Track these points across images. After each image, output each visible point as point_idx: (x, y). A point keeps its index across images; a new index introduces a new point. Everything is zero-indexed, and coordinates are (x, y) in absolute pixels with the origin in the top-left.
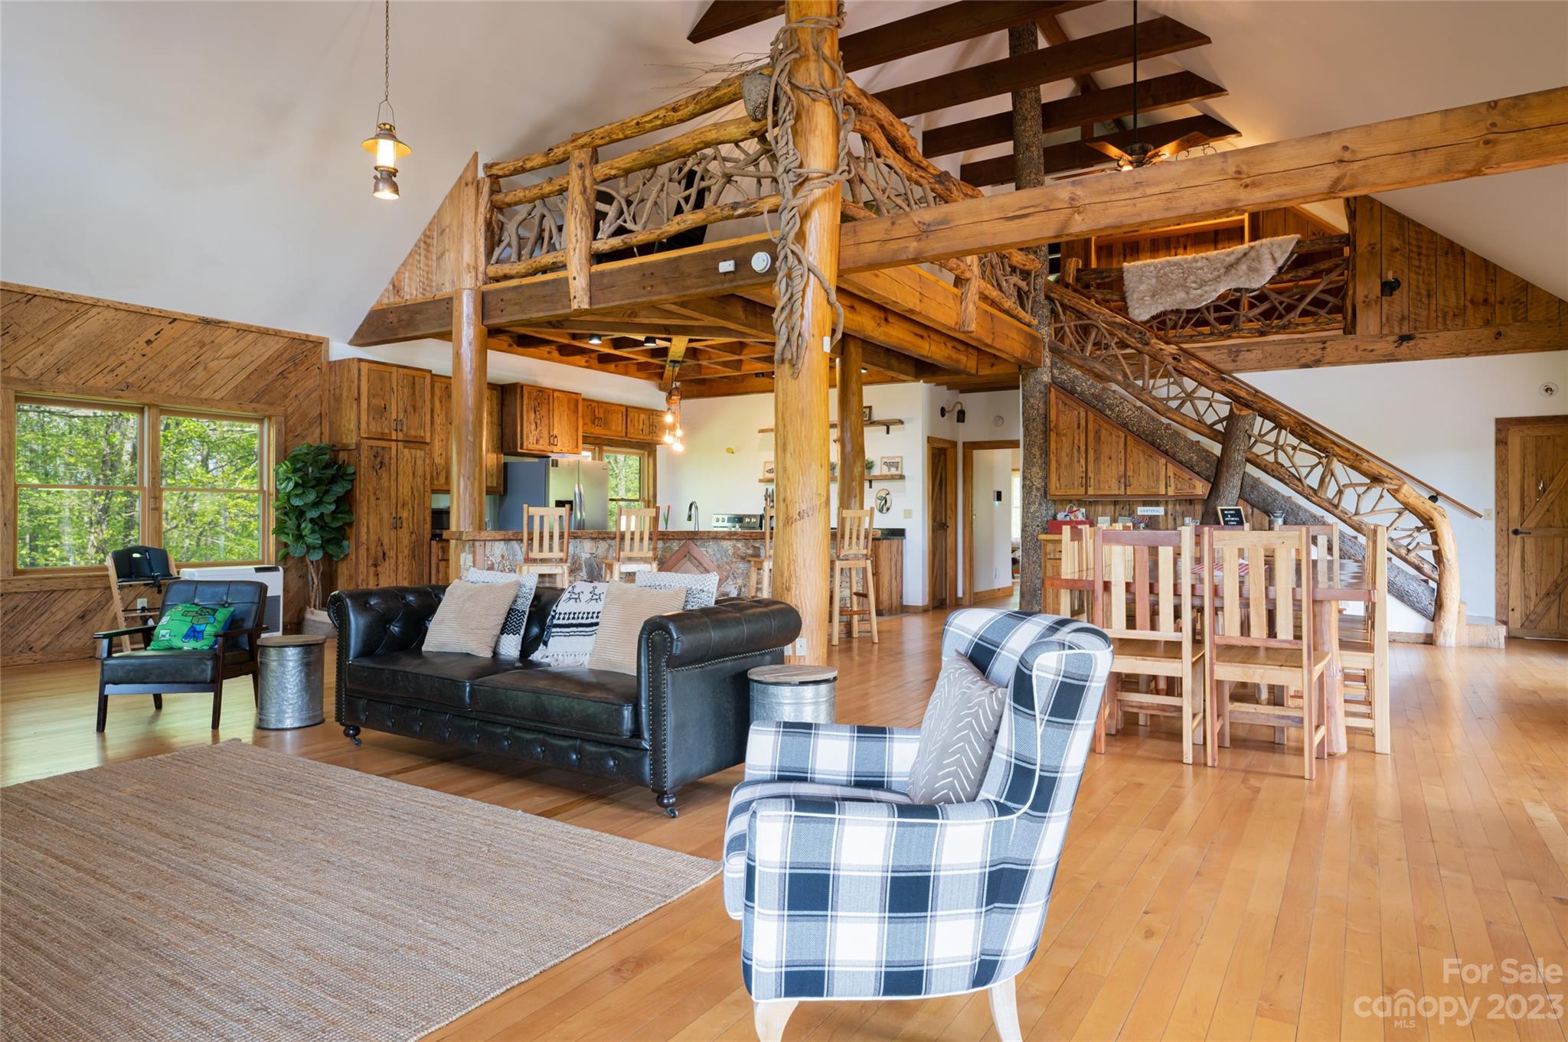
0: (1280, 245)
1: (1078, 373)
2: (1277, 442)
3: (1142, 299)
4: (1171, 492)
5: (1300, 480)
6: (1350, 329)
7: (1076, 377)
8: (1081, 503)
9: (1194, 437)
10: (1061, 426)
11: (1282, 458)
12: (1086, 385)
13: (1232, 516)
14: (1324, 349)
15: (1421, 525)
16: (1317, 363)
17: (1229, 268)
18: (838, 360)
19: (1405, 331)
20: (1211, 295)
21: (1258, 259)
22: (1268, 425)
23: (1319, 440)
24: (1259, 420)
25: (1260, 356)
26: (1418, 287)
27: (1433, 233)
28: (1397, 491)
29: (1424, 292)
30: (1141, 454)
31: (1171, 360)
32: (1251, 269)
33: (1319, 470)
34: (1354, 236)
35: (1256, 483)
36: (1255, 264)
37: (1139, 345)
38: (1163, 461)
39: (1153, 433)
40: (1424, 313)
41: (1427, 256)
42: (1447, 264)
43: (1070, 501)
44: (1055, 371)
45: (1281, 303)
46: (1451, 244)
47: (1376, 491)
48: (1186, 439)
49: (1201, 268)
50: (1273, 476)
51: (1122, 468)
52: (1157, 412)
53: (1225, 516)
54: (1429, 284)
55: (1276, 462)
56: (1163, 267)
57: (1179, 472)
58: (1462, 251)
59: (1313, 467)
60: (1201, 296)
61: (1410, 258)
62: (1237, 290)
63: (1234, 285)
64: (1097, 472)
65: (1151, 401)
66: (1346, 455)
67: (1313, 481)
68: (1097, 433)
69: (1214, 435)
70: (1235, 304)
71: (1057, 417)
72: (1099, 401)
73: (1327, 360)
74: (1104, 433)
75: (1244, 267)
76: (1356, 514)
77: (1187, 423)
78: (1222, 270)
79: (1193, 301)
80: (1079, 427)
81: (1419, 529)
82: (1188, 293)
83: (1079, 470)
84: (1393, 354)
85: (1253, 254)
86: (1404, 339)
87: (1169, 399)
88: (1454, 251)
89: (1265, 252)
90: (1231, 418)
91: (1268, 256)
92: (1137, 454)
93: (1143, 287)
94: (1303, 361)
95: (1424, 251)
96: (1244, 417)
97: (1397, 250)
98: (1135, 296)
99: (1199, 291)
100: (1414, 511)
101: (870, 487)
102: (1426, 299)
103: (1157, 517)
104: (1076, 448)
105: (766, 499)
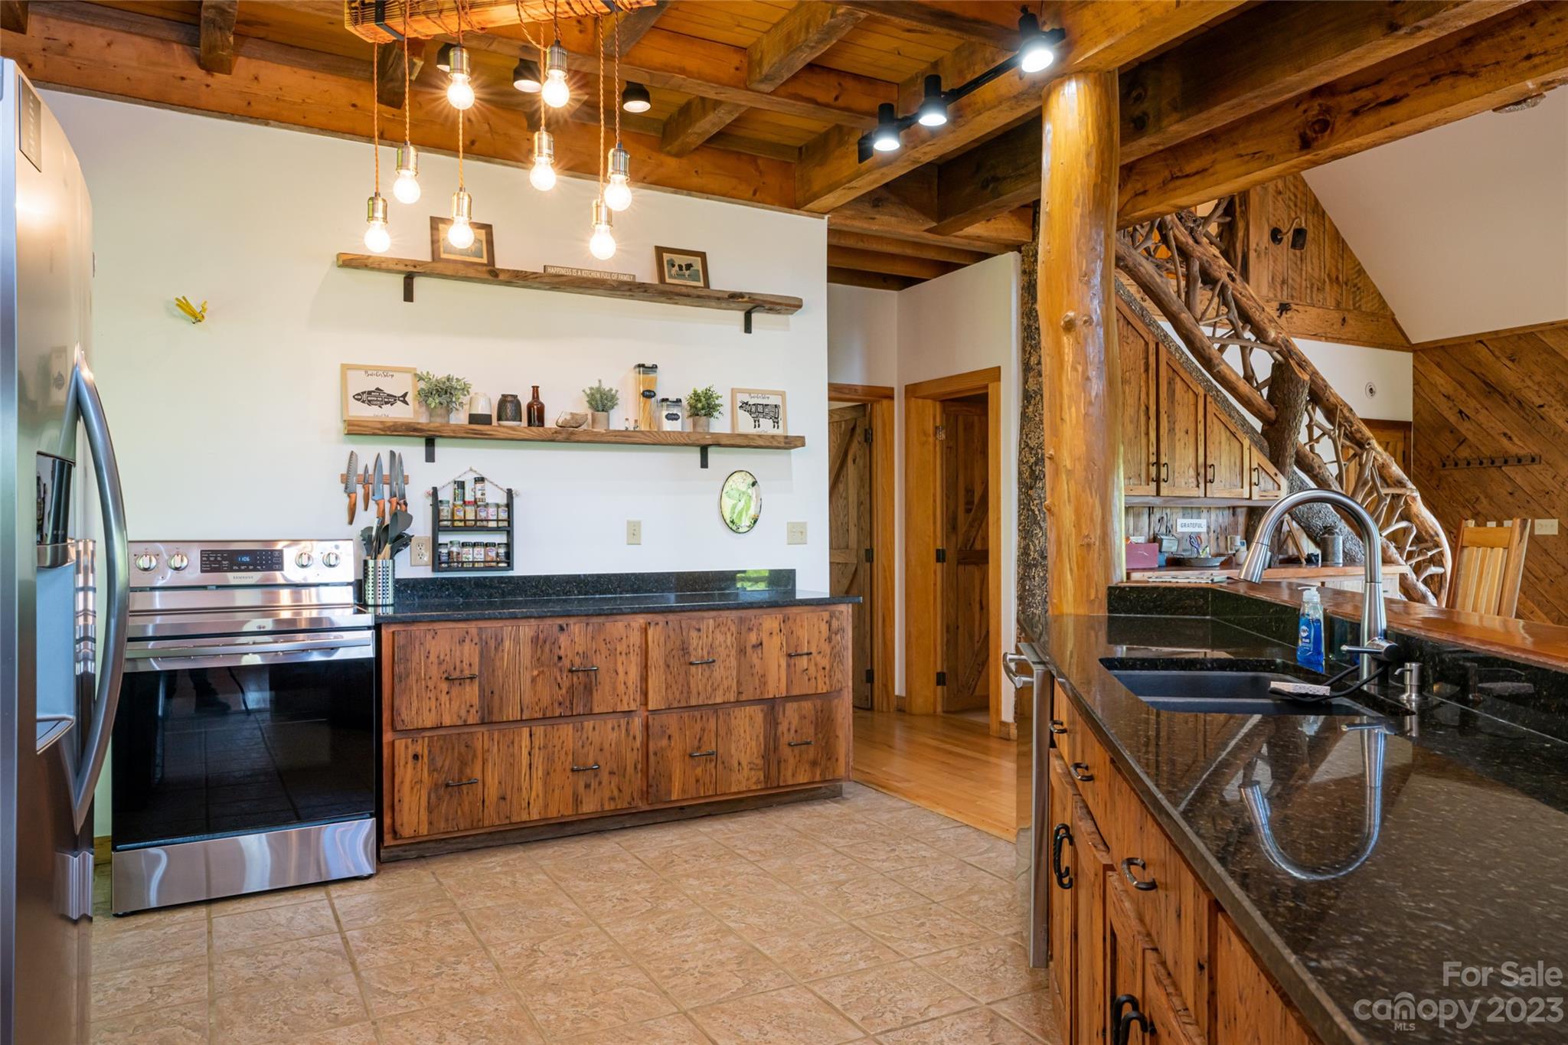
19: (1285, 299)
27: (1305, 184)
28: (1414, 500)
30: (1222, 429)
38: (1247, 442)
40: (1298, 280)
41: (1301, 210)
51: (1201, 451)
58: (1324, 213)
68: (1171, 385)
74: (1178, 386)
80: (1147, 370)
86: (1284, 307)
88: (1317, 209)
92: (1219, 429)
95: (1299, 202)
101: (704, 464)
102: (1299, 262)
103: (1198, 536)
104: (1143, 407)
105: (349, 491)
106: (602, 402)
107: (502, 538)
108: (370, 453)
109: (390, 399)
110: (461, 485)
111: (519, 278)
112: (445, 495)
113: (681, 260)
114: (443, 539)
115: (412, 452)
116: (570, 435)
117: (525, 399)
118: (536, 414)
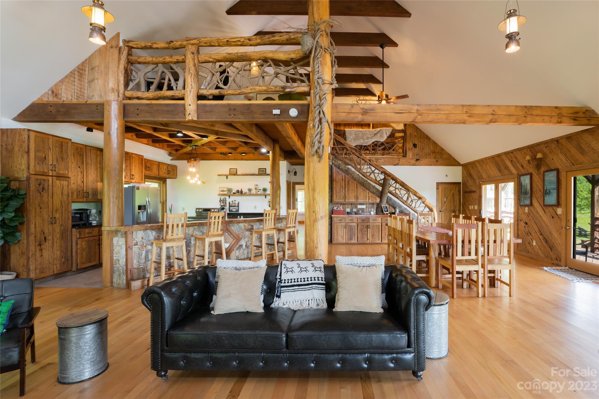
0: (388, 130)
1: (340, 162)
2: (396, 186)
3: (351, 140)
4: (370, 201)
5: (402, 198)
6: (405, 156)
7: (340, 164)
8: (341, 204)
9: (374, 184)
10: (337, 179)
11: (397, 191)
12: (343, 166)
13: (386, 208)
14: (399, 161)
15: (429, 210)
16: (398, 164)
17: (375, 134)
18: (271, 152)
19: (418, 158)
20: (370, 142)
21: (382, 133)
22: (394, 182)
23: (407, 187)
24: (391, 180)
25: (383, 161)
26: (420, 146)
27: (424, 133)
28: (425, 201)
29: (422, 148)
30: (361, 189)
31: (368, 161)
32: (381, 136)
33: (407, 195)
34: (406, 130)
35: (391, 199)
36: (382, 135)
37: (359, 155)
38: (368, 192)
39: (363, 183)
40: (422, 153)
41: (422, 139)
42: (427, 141)
43: (338, 204)
44: (333, 161)
45: (387, 146)
46: (427, 136)
47: (420, 201)
48: (372, 185)
49: (368, 134)
50: (395, 197)
51: (356, 193)
52: (364, 176)
53: (384, 208)
54: (423, 146)
55: (396, 192)
56: (357, 132)
57: (372, 195)
58: (430, 138)
59: (405, 194)
60: (368, 142)
61: (419, 138)
62: (377, 141)
63: (376, 140)
64: (348, 195)
65: (363, 173)
66: (413, 191)
67: (405, 198)
68: (348, 182)
69: (380, 184)
70: (376, 145)
71: (336, 176)
72: (347, 172)
73: (400, 164)
74: (350, 182)
75: (379, 135)
76: (415, 208)
77: (373, 180)
78: (373, 135)
79: (365, 143)
80: (343, 180)
81: (429, 211)
82: (364, 140)
83: (343, 194)
84: (415, 164)
85: (381, 132)
86: (417, 160)
87: (367, 173)
88: (428, 138)
89: (384, 131)
90: (384, 179)
91: (385, 133)
92: (360, 189)
93: (351, 137)
94: (394, 164)
95: (422, 137)
96: (389, 179)
97: (416, 136)
98: (349, 139)
99: (367, 140)
100: (428, 207)
101: (266, 198)
102: (422, 150)
103: (364, 208)
104: (342, 186)
105: (220, 202)
106: (250, 190)
107: (237, 208)
108: (222, 197)
109: (224, 191)
110: (232, 201)
111: (240, 175)
112: (231, 203)
113: (262, 170)
114: (230, 208)
115: (227, 197)
116: (245, 194)
117: (240, 190)
118: (242, 192)
